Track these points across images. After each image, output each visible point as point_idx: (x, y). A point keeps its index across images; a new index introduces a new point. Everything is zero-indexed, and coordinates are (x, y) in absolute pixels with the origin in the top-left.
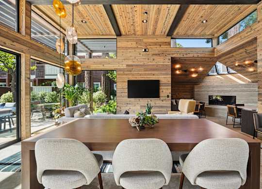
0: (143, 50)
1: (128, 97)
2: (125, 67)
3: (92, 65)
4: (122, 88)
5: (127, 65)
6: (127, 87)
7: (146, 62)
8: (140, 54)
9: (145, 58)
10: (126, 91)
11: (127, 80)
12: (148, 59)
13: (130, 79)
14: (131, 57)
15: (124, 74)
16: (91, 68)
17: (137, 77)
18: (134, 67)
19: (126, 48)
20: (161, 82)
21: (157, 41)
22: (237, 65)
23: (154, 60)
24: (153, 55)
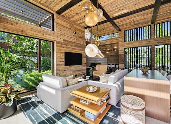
0: (74, 32)
1: (65, 65)
2: (62, 41)
3: (28, 31)
4: (61, 58)
5: (64, 40)
6: (64, 57)
7: (75, 41)
8: (72, 34)
9: (75, 38)
10: (64, 60)
11: (64, 52)
12: (76, 39)
13: (66, 51)
14: (66, 34)
15: (62, 47)
16: (28, 34)
17: (70, 50)
18: (68, 42)
19: (63, 26)
20: (82, 55)
21: (80, 29)
22: (104, 50)
23: (79, 40)
24: (79, 37)
